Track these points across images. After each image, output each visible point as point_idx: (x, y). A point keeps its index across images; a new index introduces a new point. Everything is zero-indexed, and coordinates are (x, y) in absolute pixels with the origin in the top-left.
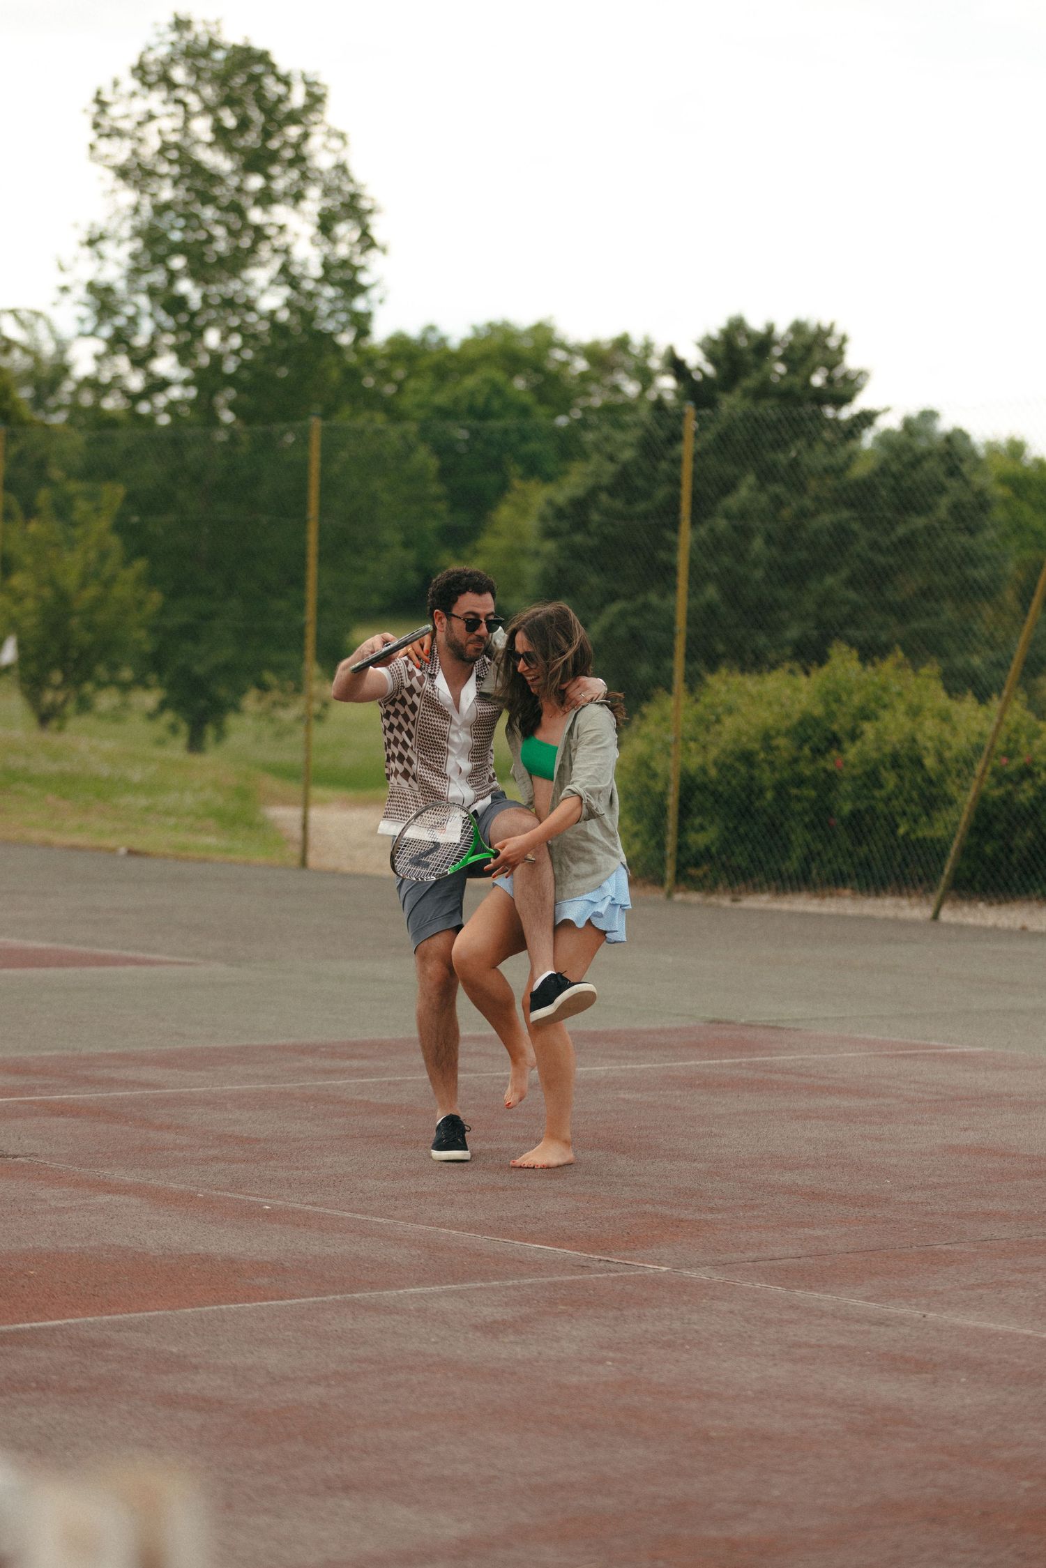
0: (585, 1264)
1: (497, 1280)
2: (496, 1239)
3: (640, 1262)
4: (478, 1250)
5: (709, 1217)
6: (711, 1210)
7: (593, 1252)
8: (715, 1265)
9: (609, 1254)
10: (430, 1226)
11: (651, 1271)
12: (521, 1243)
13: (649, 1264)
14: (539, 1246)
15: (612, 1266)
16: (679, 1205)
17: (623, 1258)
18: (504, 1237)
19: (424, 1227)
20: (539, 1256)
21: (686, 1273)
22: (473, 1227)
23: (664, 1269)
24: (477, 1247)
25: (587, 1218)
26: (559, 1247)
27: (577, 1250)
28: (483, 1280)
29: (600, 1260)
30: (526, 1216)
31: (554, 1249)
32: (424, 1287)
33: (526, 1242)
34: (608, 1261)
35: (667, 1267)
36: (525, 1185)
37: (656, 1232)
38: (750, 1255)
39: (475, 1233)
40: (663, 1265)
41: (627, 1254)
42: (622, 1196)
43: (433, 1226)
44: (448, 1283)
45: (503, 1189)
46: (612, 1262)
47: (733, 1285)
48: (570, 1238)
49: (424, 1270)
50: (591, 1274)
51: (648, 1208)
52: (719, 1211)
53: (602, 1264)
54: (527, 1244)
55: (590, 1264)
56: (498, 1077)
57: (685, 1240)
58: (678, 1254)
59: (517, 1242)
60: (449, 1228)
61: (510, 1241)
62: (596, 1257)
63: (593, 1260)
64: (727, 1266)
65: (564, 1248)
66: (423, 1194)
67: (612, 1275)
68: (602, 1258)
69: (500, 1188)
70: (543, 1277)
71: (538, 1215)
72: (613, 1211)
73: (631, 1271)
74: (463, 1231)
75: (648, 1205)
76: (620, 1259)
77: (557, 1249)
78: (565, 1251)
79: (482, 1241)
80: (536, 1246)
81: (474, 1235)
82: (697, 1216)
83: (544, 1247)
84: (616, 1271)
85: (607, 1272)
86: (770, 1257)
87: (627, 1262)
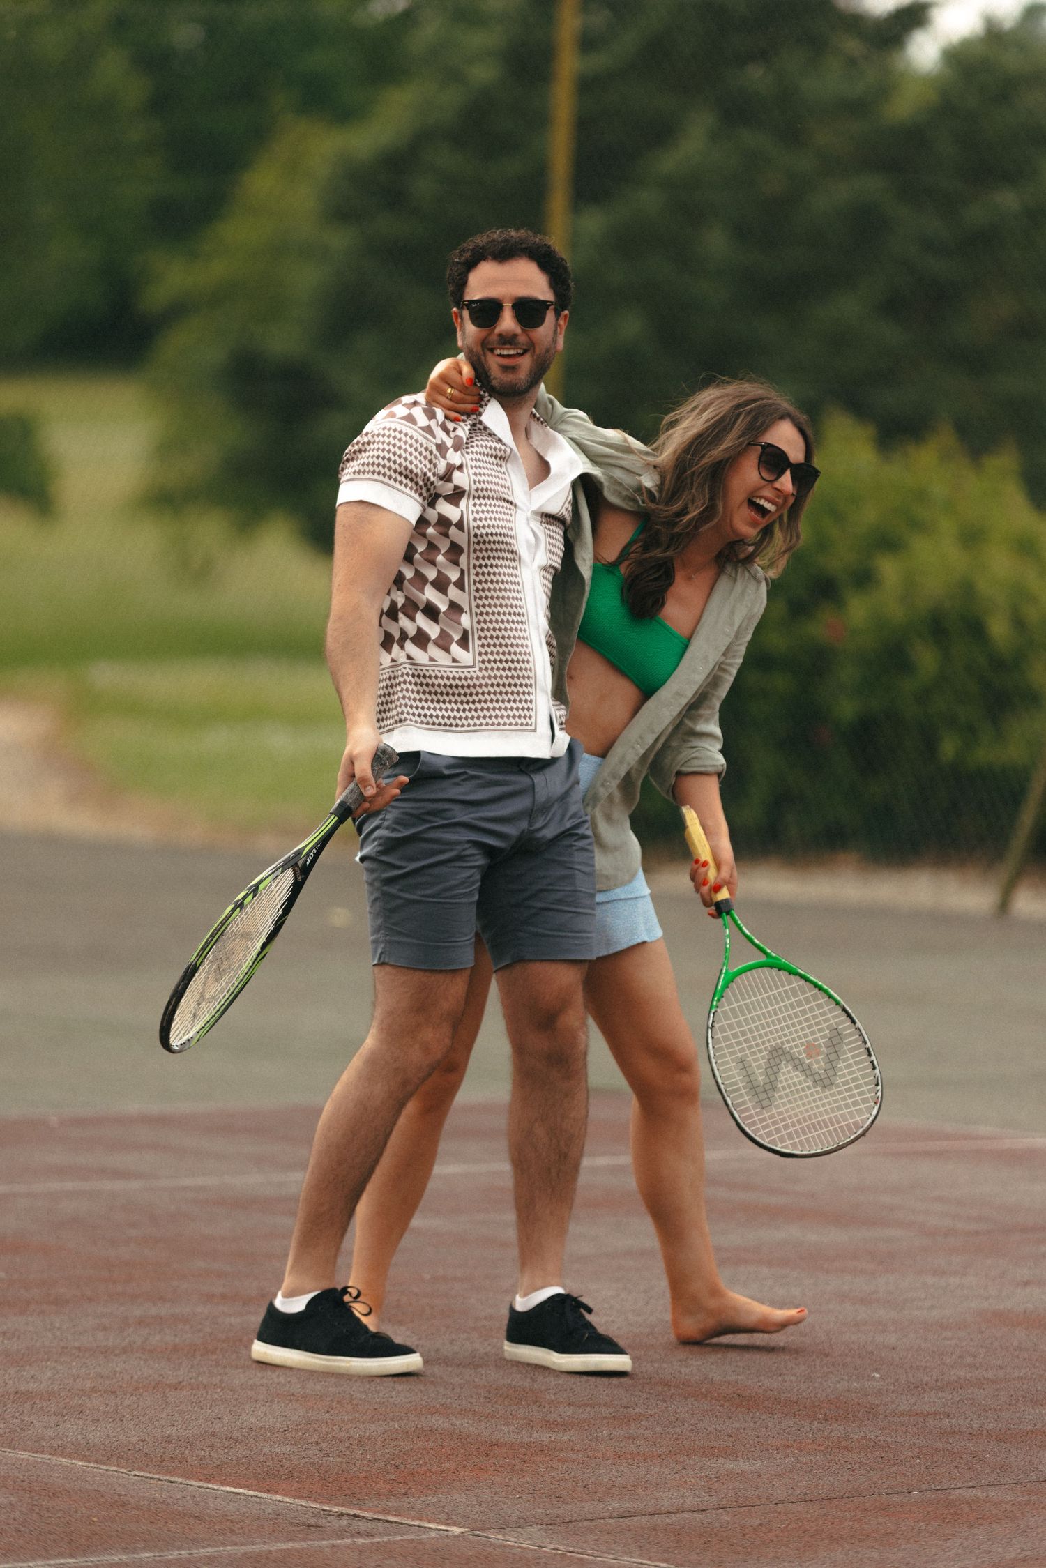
0: (312, 1521)
1: (150, 1551)
2: (157, 1476)
3: (413, 1519)
4: (120, 1495)
5: (546, 1437)
6: (550, 1425)
7: (329, 1501)
8: (549, 1524)
9: (360, 1503)
10: (37, 1452)
11: (433, 1534)
12: (201, 1484)
13: (429, 1522)
14: (233, 1490)
15: (362, 1525)
16: (493, 1417)
17: (383, 1512)
18: (168, 1472)
19: (25, 1455)
20: (231, 1507)
21: (497, 1537)
22: (112, 1454)
23: (457, 1530)
24: (120, 1490)
25: (324, 1439)
26: (269, 1491)
27: (301, 1497)
28: (124, 1550)
29: (342, 1514)
30: (214, 1435)
31: (260, 1494)
32: (16, 1561)
33: (208, 1481)
34: (355, 1516)
35: (463, 1526)
36: (216, 1380)
37: (447, 1465)
38: (616, 1505)
39: (118, 1466)
40: (455, 1524)
41: (392, 1503)
42: (391, 1400)
43: (42, 1452)
44: (60, 1555)
45: (177, 1387)
46: (363, 1517)
47: (581, 1559)
48: (290, 1476)
49: (18, 1531)
50: (323, 1539)
51: (438, 1422)
52: (565, 1427)
53: (344, 1522)
54: (210, 1486)
55: (322, 1522)
56: (185, 1189)
57: (499, 1479)
58: (484, 1505)
59: (193, 1482)
60: (69, 1456)
61: (180, 1480)
62: (335, 1509)
63: (330, 1513)
64: (571, 1525)
65: (277, 1493)
66: (28, 1395)
67: (361, 1541)
68: (345, 1510)
69: (169, 1386)
70: (236, 1544)
71: (235, 1434)
72: (373, 1427)
73: (395, 1534)
74: (97, 1462)
75: (436, 1417)
76: (380, 1513)
77: (265, 1495)
78: (278, 1497)
79: (127, 1479)
80: (228, 1489)
81: (115, 1468)
82: (525, 1436)
83: (241, 1491)
84: (369, 1535)
85: (352, 1536)
86: (652, 1510)
87: (391, 1518)
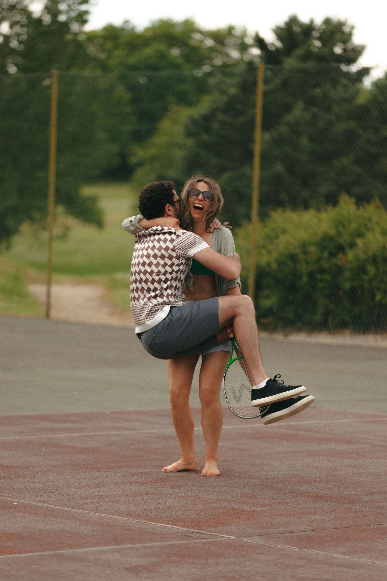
0: (189, 535)
1: (140, 544)
2: (141, 521)
3: (220, 534)
4: (130, 527)
5: (259, 509)
6: (260, 505)
7: (193, 528)
8: (261, 535)
9: (203, 529)
10: (105, 514)
11: (225, 539)
12: (155, 523)
13: (224, 535)
14: (164, 525)
15: (203, 536)
16: (243, 503)
17: (210, 532)
19: (101, 515)
20: (164, 530)
21: (244, 539)
22: (128, 514)
23: (232, 537)
24: (130, 525)
25: (192, 510)
26: (175, 526)
27: (185, 527)
28: (132, 544)
29: (197, 533)
30: (158, 508)
31: (172, 527)
32: (99, 547)
33: (157, 522)
34: (202, 533)
35: (234, 536)
36: (158, 492)
37: (229, 517)
38: (280, 529)
39: (129, 518)
40: (232, 535)
41: (213, 529)
42: (212, 498)
43: (106, 514)
44: (113, 545)
45: (147, 494)
46: (204, 533)
47: (271, 546)
48: (182, 521)
49: (99, 538)
50: (192, 540)
51: (226, 504)
52: (264, 506)
53: (198, 535)
54: (157, 524)
55: (191, 535)
56: (148, 433)
57: (245, 522)
58: (240, 530)
59: (152, 523)
60: (115, 515)
61: (148, 522)
62: (195, 531)
63: (194, 532)
64: (267, 536)
65: (178, 526)
66: (102, 496)
67: (203, 541)
68: (198, 531)
69: (145, 493)
70: (165, 542)
71: (165, 508)
72: (206, 506)
73: (214, 538)
74: (123, 517)
75: (225, 503)
76: (209, 532)
78: (178, 527)
79: (132, 522)
80: (163, 525)
82: (252, 509)
83: (167, 525)
84: (206, 539)
85: (201, 539)
86: (292, 531)
87: (212, 534)
